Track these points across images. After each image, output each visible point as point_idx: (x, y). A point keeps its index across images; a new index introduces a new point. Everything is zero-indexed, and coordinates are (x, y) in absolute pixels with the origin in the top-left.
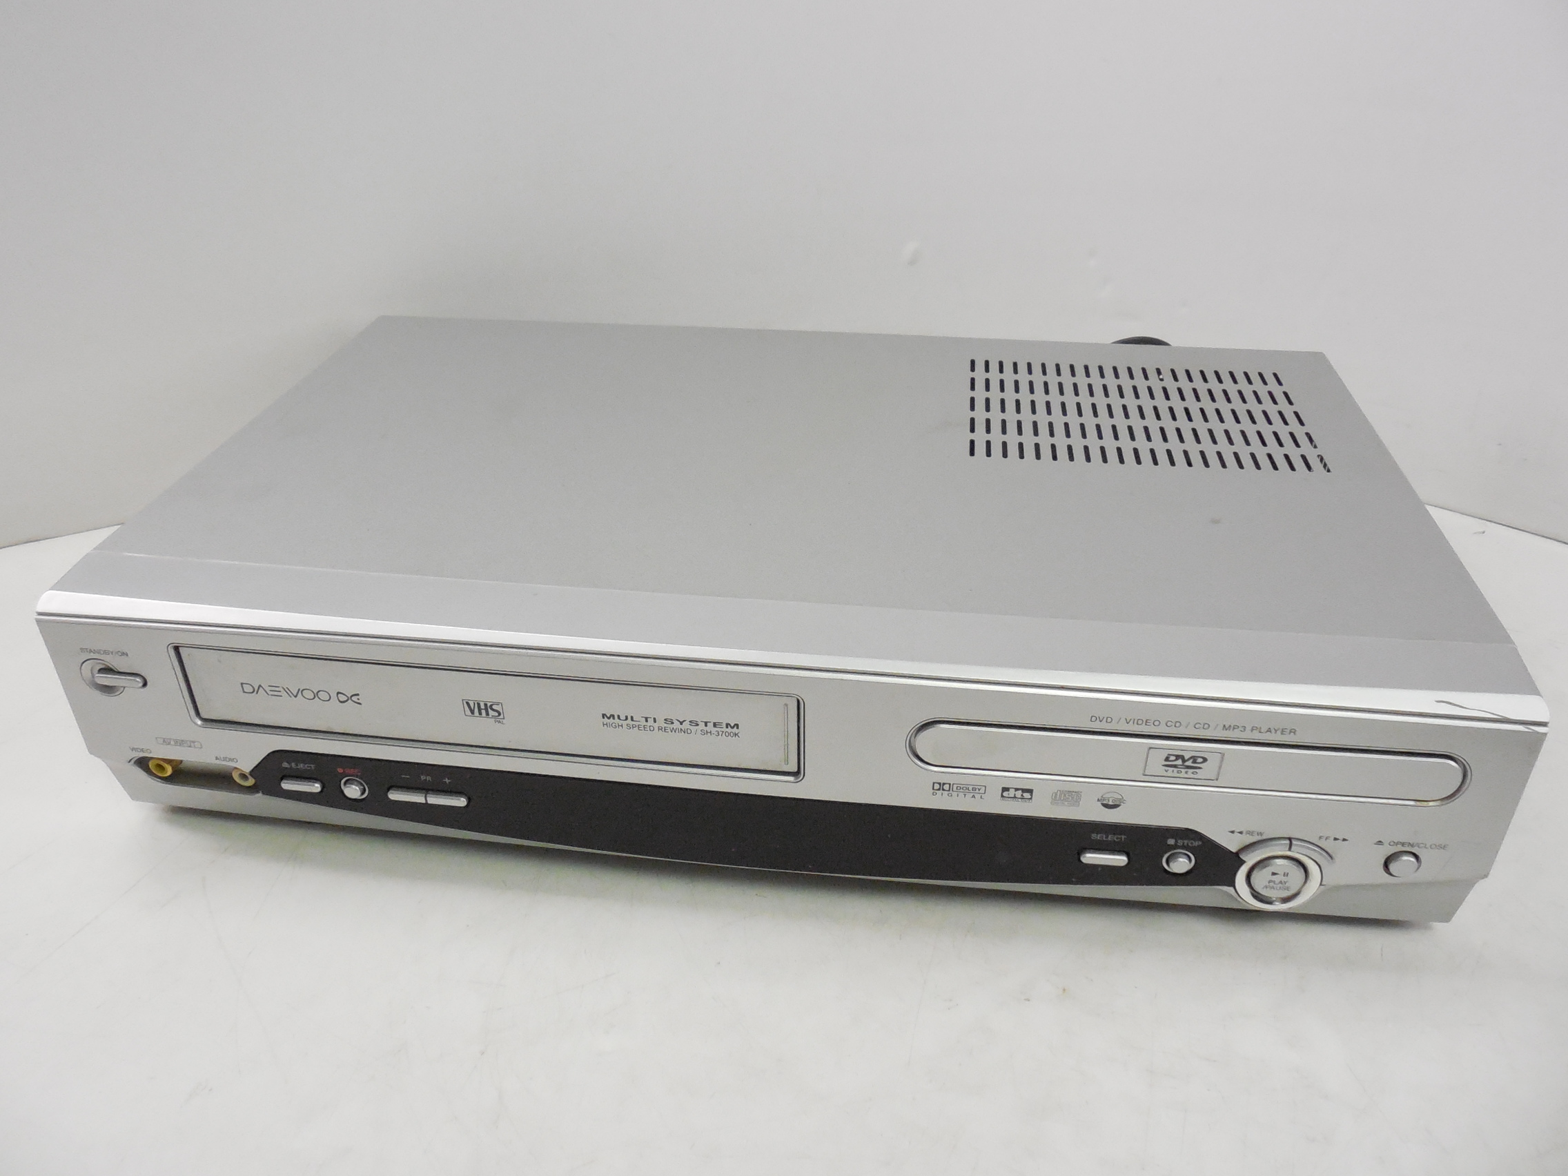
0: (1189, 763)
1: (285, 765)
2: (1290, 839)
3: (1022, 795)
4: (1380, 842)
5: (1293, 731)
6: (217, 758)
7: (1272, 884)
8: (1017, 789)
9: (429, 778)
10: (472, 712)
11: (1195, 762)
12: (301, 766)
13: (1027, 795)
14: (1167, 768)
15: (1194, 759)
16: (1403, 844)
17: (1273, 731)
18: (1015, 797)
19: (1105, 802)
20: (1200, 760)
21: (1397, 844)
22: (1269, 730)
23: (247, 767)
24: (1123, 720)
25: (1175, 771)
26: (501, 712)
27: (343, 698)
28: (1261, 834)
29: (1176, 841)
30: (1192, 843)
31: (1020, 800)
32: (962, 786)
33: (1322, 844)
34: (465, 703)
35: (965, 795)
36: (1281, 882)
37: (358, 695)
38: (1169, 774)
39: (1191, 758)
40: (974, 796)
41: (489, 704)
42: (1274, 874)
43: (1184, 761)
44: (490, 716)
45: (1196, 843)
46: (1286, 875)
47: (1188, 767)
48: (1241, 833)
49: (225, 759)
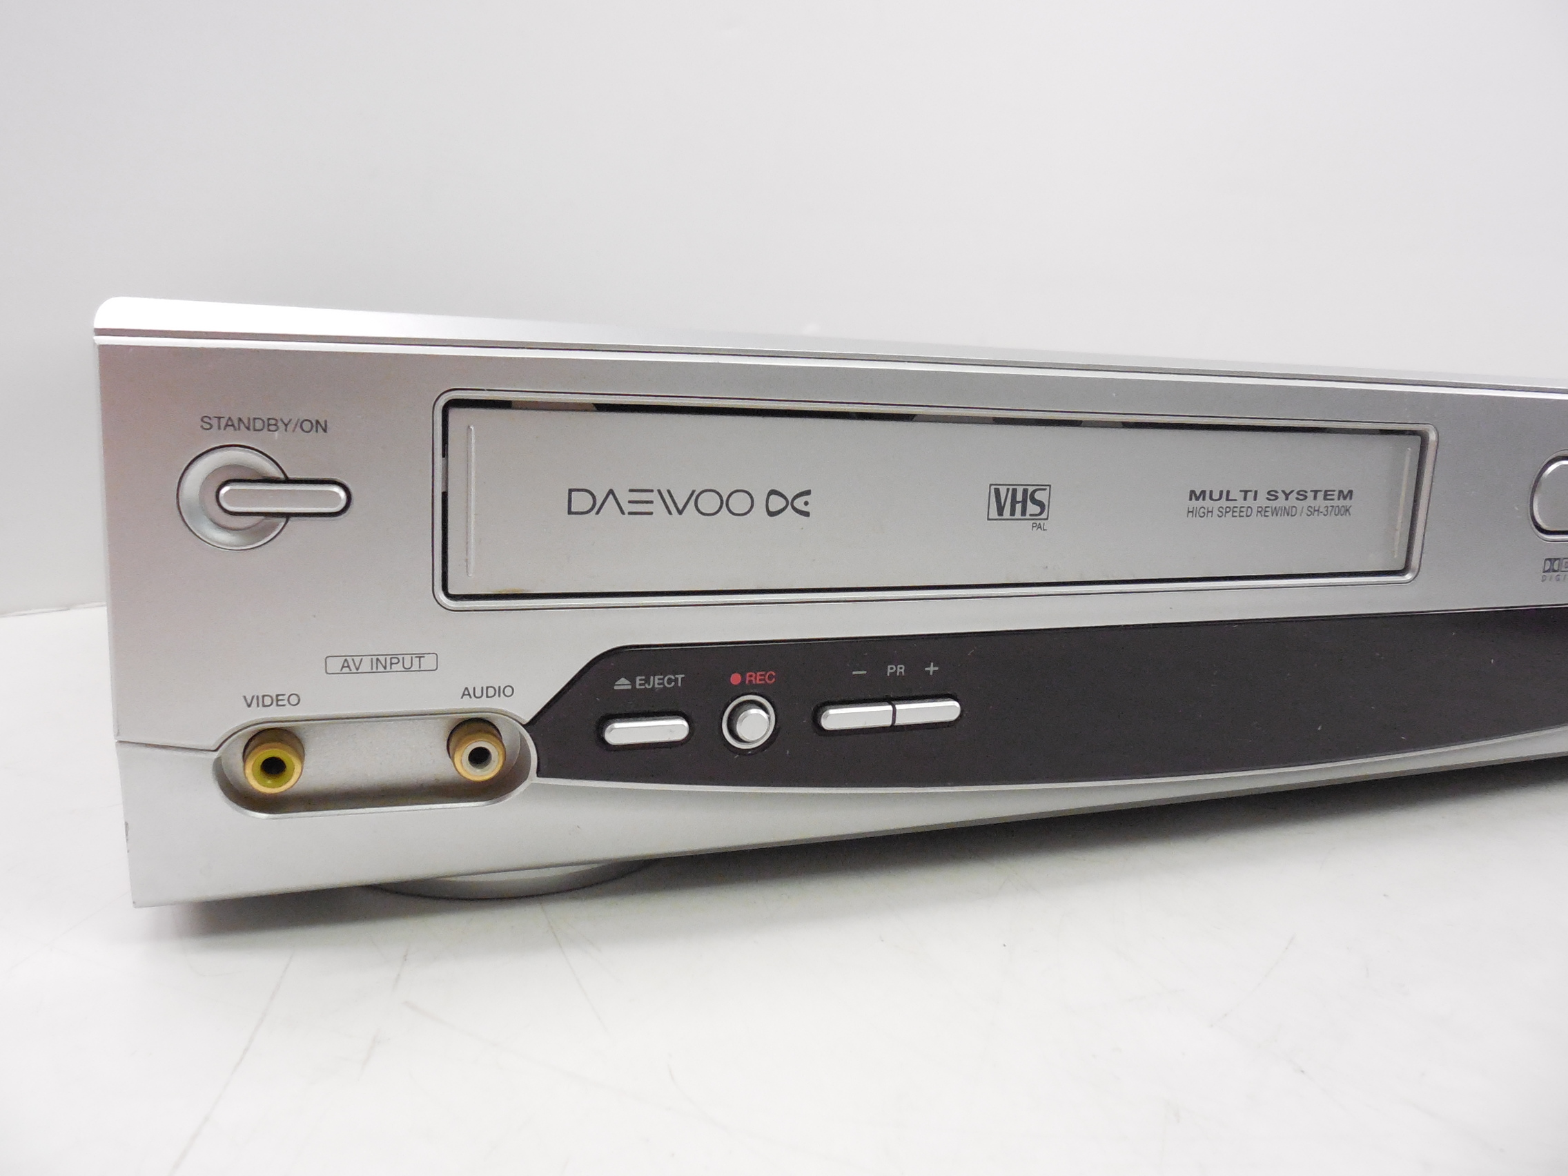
1: (623, 684)
6: (466, 693)
9: (901, 669)
10: (1000, 510)
12: (656, 682)
23: (527, 704)
26: (1046, 504)
27: (777, 503)
34: (993, 491)
37: (808, 493)
41: (1031, 489)
44: (1028, 516)
49: (485, 692)
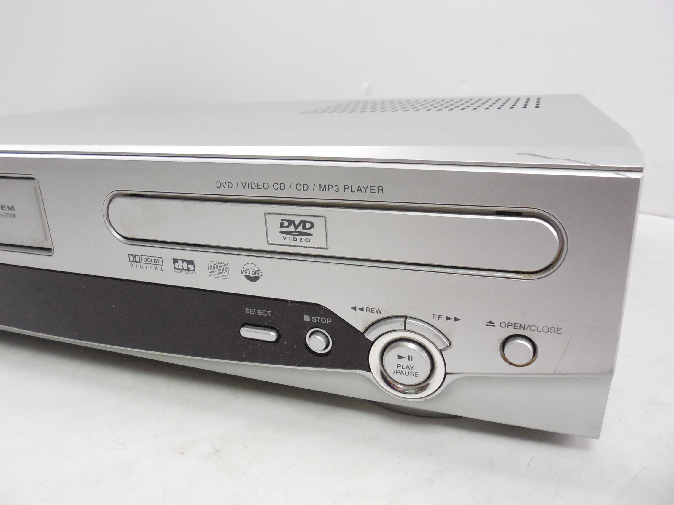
0: (300, 229)
2: (406, 317)
3: (188, 267)
4: (490, 322)
5: (381, 189)
7: (400, 369)
8: (183, 261)
11: (304, 228)
13: (191, 267)
14: (285, 236)
15: (303, 223)
16: (514, 326)
17: (363, 190)
18: (183, 269)
19: (247, 274)
20: (308, 225)
21: (508, 325)
22: (359, 189)
24: (240, 185)
25: (292, 239)
28: (379, 311)
29: (311, 318)
30: (324, 321)
31: (187, 272)
32: (147, 258)
33: (435, 322)
35: (151, 266)
36: (408, 367)
38: (287, 242)
39: (301, 222)
40: (156, 268)
42: (400, 357)
43: (296, 227)
45: (328, 321)
46: (410, 358)
47: (301, 234)
48: (362, 309)
